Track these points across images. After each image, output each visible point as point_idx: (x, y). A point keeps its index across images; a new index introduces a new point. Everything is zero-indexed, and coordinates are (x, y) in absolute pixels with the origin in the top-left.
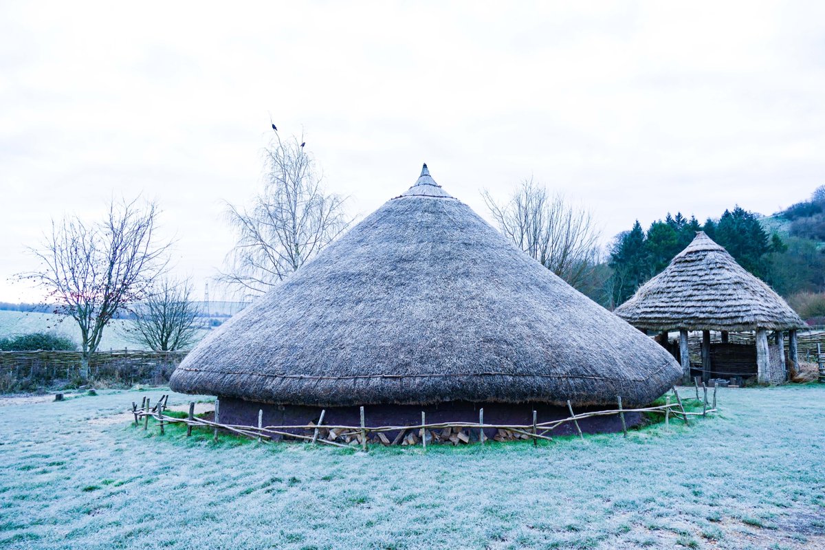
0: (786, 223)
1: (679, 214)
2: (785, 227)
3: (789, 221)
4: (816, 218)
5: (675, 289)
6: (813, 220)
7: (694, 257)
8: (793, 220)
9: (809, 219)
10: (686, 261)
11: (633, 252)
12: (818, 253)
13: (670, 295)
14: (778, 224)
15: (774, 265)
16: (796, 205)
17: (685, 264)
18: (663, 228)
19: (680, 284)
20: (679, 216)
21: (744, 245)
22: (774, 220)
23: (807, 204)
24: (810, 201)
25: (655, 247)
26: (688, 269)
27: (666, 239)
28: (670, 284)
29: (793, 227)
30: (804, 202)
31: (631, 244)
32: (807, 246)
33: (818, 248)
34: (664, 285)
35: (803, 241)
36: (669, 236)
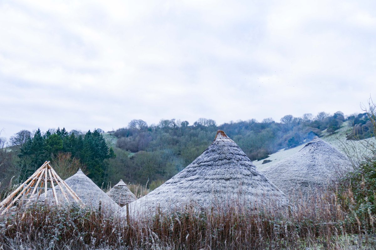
0: (115, 139)
1: (64, 129)
2: (115, 141)
3: (117, 138)
4: (130, 139)
5: (115, 196)
6: (128, 139)
7: (120, 187)
8: (118, 138)
9: (127, 138)
10: (118, 188)
11: (36, 150)
12: (129, 159)
13: (114, 197)
14: (111, 139)
15: (109, 166)
16: (121, 129)
17: (118, 189)
18: (56, 138)
19: (116, 194)
20: (64, 130)
21: (97, 153)
22: (109, 136)
23: (126, 129)
24: (128, 128)
25: (50, 149)
26: (119, 190)
27: (57, 145)
28: (114, 194)
29: (118, 142)
30: (125, 128)
31: (36, 144)
32: (124, 154)
33: (129, 156)
34: (112, 194)
35: (123, 151)
36: (59, 143)
